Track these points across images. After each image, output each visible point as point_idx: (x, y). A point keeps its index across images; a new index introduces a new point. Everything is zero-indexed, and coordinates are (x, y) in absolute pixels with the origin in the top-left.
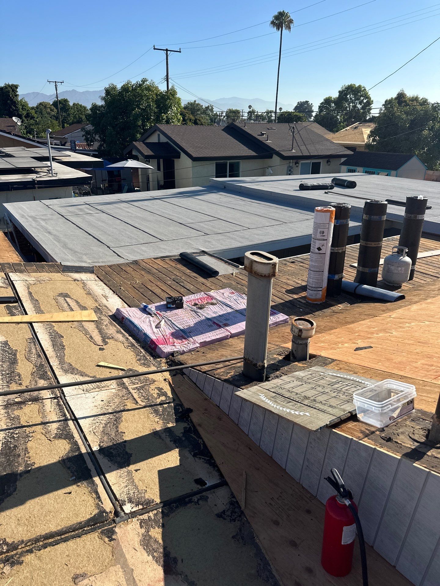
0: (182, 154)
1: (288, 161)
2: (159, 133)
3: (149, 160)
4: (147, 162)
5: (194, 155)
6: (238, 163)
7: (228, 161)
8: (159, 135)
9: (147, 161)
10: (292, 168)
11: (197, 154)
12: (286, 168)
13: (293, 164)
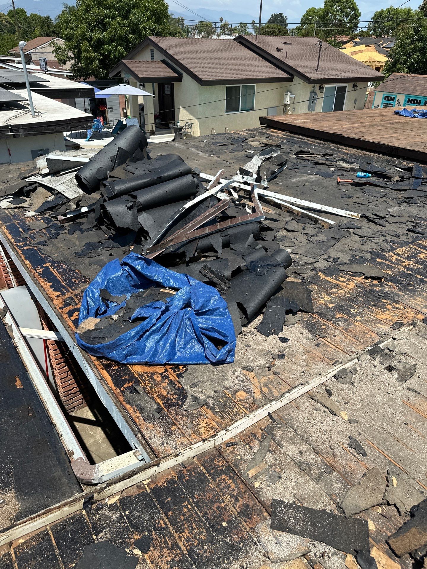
0: (185, 76)
1: (313, 85)
2: (152, 48)
3: (144, 84)
4: (141, 87)
5: (204, 78)
6: (253, 87)
7: (241, 85)
8: (152, 51)
9: (140, 85)
10: (316, 94)
11: (206, 76)
12: (309, 93)
13: (317, 89)
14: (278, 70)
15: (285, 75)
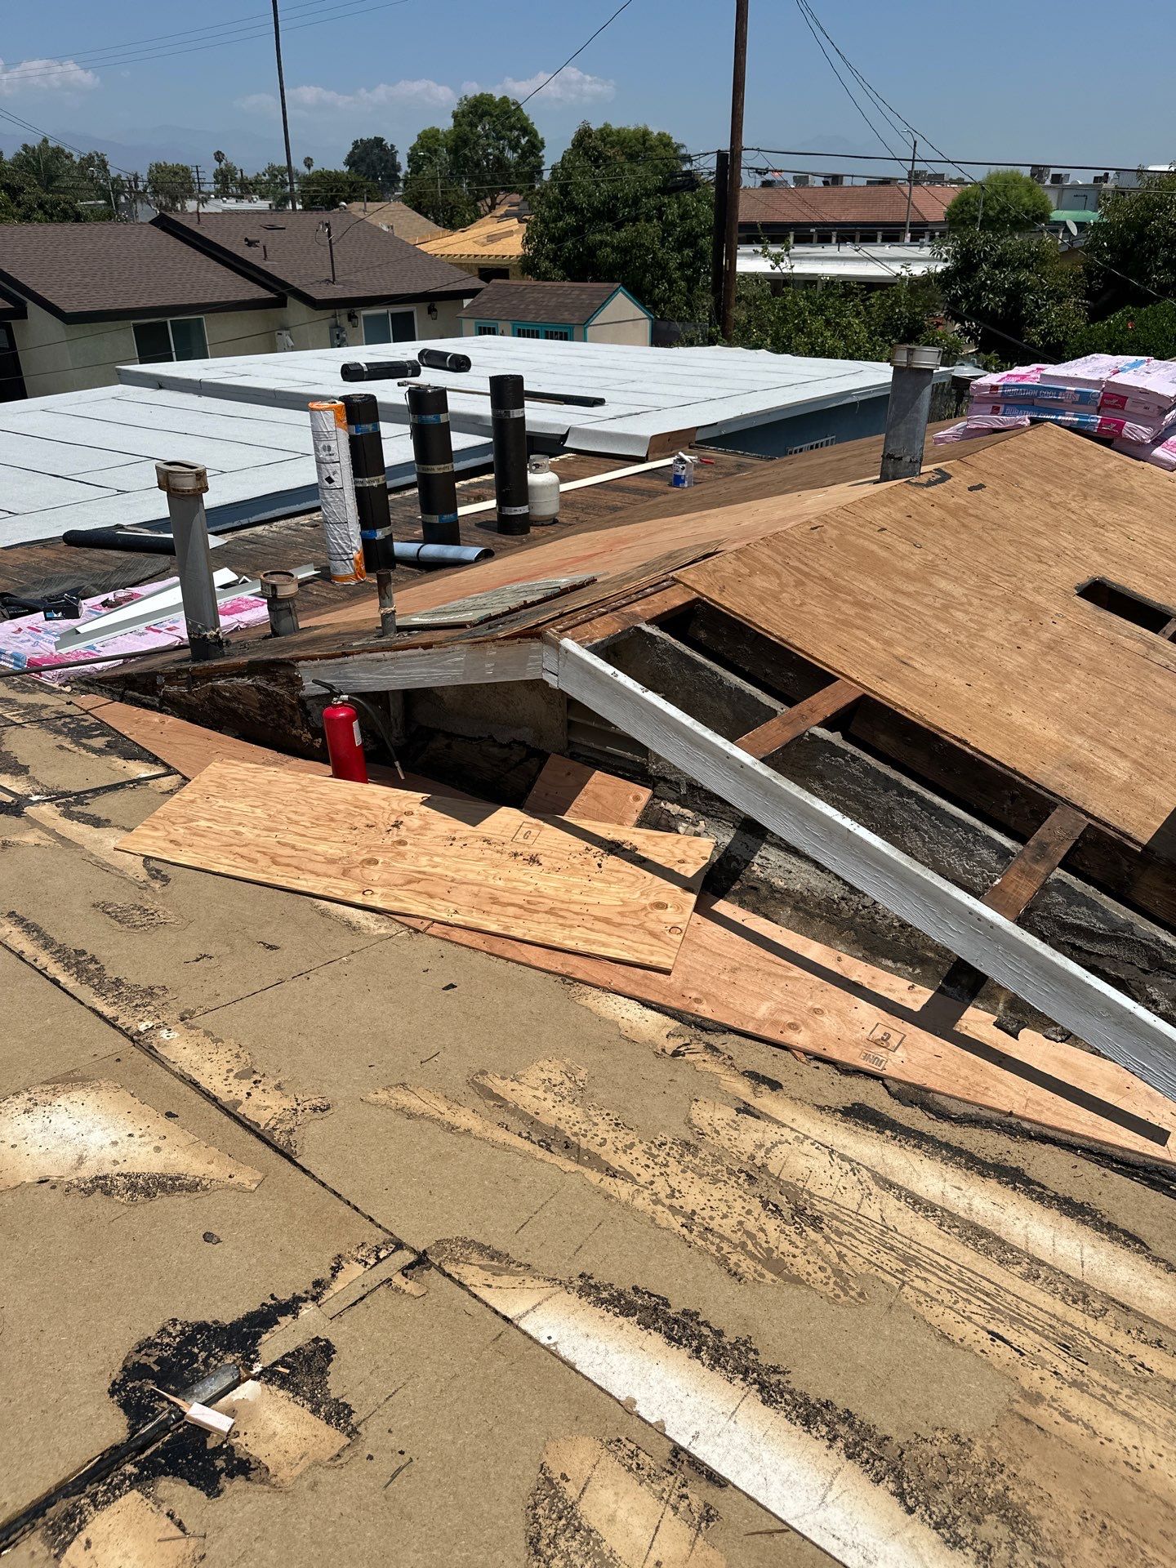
0: (31, 307)
1: (330, 312)
5: (68, 307)
6: (198, 322)
7: (169, 320)
10: (342, 330)
11: (76, 303)
12: (327, 329)
13: (343, 320)
14: (251, 283)
15: (264, 294)
